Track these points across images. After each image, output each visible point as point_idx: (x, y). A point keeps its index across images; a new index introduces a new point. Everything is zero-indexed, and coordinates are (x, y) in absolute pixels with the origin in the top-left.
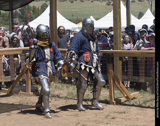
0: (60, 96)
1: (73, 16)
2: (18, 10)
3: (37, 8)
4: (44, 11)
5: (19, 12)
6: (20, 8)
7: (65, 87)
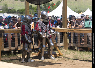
0: (69, 58)
1: (76, 8)
2: (42, 5)
3: (54, 4)
4: (58, 6)
5: (43, 6)
6: (44, 4)
7: (71, 53)
